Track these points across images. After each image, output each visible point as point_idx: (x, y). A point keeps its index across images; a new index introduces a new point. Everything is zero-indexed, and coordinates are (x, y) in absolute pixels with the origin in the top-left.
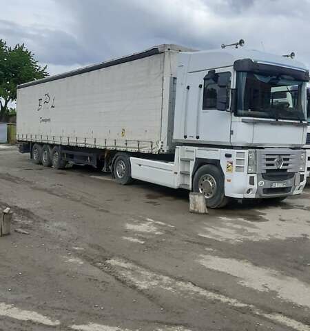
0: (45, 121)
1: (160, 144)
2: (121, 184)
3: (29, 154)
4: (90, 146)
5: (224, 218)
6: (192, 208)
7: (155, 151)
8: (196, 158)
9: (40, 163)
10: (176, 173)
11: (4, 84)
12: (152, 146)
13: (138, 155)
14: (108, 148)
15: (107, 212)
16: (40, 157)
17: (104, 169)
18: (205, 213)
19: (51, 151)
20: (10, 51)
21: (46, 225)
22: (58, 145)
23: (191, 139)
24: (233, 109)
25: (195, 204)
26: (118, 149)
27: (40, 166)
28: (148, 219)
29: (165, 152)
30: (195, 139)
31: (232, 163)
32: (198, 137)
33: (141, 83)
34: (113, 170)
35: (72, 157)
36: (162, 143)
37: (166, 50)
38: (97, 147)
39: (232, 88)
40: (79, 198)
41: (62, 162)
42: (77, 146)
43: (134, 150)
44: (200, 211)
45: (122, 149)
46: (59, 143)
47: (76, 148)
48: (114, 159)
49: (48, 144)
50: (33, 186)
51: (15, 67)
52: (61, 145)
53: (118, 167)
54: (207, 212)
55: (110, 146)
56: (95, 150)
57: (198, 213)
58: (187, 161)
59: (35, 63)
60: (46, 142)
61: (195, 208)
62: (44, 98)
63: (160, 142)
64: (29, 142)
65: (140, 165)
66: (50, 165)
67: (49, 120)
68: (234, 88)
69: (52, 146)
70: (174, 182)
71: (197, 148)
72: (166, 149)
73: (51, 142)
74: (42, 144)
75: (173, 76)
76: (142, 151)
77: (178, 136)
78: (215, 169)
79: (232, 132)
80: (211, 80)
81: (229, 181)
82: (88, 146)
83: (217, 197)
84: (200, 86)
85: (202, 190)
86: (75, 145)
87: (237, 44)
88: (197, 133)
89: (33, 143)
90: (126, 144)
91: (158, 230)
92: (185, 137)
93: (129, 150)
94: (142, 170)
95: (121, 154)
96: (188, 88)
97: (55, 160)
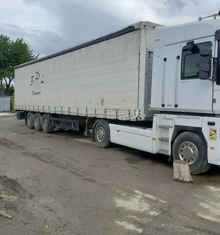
0: (36, 94)
1: (137, 113)
2: (101, 147)
3: (24, 120)
4: (73, 114)
5: (212, 188)
6: (176, 176)
7: (133, 119)
8: (175, 126)
9: (33, 128)
10: (154, 139)
11: (8, 68)
12: (129, 114)
13: (116, 122)
14: (89, 116)
15: (94, 181)
16: (32, 123)
17: (86, 133)
18: (191, 182)
19: (41, 118)
20: (13, 44)
21: (33, 203)
22: (47, 114)
23: (169, 107)
24: (215, 78)
25: (180, 172)
26: (98, 117)
27: (33, 131)
28: (137, 192)
29: (142, 119)
30: (173, 107)
31: (215, 131)
32: (176, 106)
33: (118, 58)
34: (94, 135)
35: (58, 123)
36: (140, 111)
37: (142, 27)
38: (80, 115)
39: (213, 56)
40: (65, 164)
41: (50, 127)
42: (62, 114)
43: (112, 118)
44: (185, 180)
45: (102, 117)
46: (48, 112)
47: (62, 116)
48: (94, 125)
49: (38, 112)
50: (24, 151)
51: (16, 55)
52: (49, 113)
53: (98, 132)
54: (192, 180)
55: (91, 114)
56: (77, 117)
57: (183, 182)
58: (166, 128)
59: (30, 52)
60: (37, 111)
61: (180, 176)
62: (36, 76)
63: (137, 110)
64: (24, 111)
65: (118, 131)
66: (41, 130)
67: (39, 93)
68: (216, 56)
69: (42, 114)
70: (152, 147)
71: (176, 116)
72: (143, 117)
73: (41, 111)
74: (34, 113)
75: (148, 50)
76: (120, 118)
77: (155, 104)
78: (196, 136)
79: (214, 101)
80: (189, 51)
81: (212, 148)
82: (71, 114)
83: (200, 164)
84: (178, 58)
85: (182, 156)
86: (61, 113)
87: (216, 15)
88: (175, 102)
89: (27, 112)
90: (105, 112)
91: (151, 209)
92: (163, 105)
93: (108, 117)
94: (120, 135)
95: (101, 121)
96: (165, 60)
97: (45, 126)
